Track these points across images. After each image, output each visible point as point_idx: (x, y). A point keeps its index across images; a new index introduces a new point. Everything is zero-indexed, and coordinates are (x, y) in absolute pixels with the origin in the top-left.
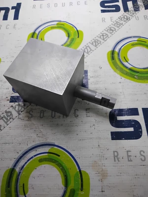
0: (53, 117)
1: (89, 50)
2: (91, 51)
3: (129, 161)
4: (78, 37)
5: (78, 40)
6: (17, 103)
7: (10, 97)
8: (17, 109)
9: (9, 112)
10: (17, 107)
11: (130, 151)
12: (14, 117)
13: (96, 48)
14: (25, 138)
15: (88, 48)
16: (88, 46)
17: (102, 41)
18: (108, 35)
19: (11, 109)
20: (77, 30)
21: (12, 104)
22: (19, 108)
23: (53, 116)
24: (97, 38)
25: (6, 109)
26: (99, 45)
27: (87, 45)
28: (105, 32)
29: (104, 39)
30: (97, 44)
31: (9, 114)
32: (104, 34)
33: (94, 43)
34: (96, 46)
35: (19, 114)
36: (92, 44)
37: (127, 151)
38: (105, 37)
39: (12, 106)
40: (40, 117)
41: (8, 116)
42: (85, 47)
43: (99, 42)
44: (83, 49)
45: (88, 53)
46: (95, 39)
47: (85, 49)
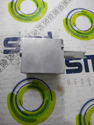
1: (52, 17)
2: (53, 18)
3: (75, 84)
4: (44, 7)
5: (44, 9)
6: (8, 54)
7: (3, 51)
8: (9, 58)
9: (4, 60)
10: (9, 57)
11: (76, 79)
12: (8, 63)
13: (56, 16)
14: (17, 75)
15: (51, 16)
16: (51, 14)
17: (60, 11)
18: (63, 7)
19: (5, 58)
20: (43, 2)
21: (5, 55)
22: (10, 58)
25: (2, 58)
28: (61, 4)
29: (61, 10)
30: (56, 13)
31: (5, 61)
32: (61, 6)
34: (56, 14)
35: (11, 61)
36: (54, 13)
37: (75, 79)
38: (61, 8)
39: (6, 56)
41: (4, 63)
42: (49, 15)
43: (58, 12)
44: (48, 16)
45: (51, 19)
46: (55, 9)
47: (49, 16)
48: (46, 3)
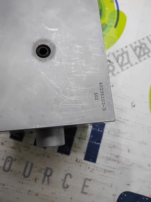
0: (25, 177)
1: (126, 61)
2: (129, 65)
4: (116, 26)
5: (112, 31)
13: (138, 61)
15: (125, 55)
16: (127, 53)
20: (118, 10)
23: (27, 174)
24: (146, 41)
26: (146, 56)
27: (125, 50)
30: (142, 53)
33: (138, 49)
34: (139, 57)
36: (135, 50)
40: (4, 169)
42: (120, 52)
43: (146, 51)
44: (116, 54)
45: (121, 66)
46: (142, 41)
47: (119, 56)
48: (125, 18)
